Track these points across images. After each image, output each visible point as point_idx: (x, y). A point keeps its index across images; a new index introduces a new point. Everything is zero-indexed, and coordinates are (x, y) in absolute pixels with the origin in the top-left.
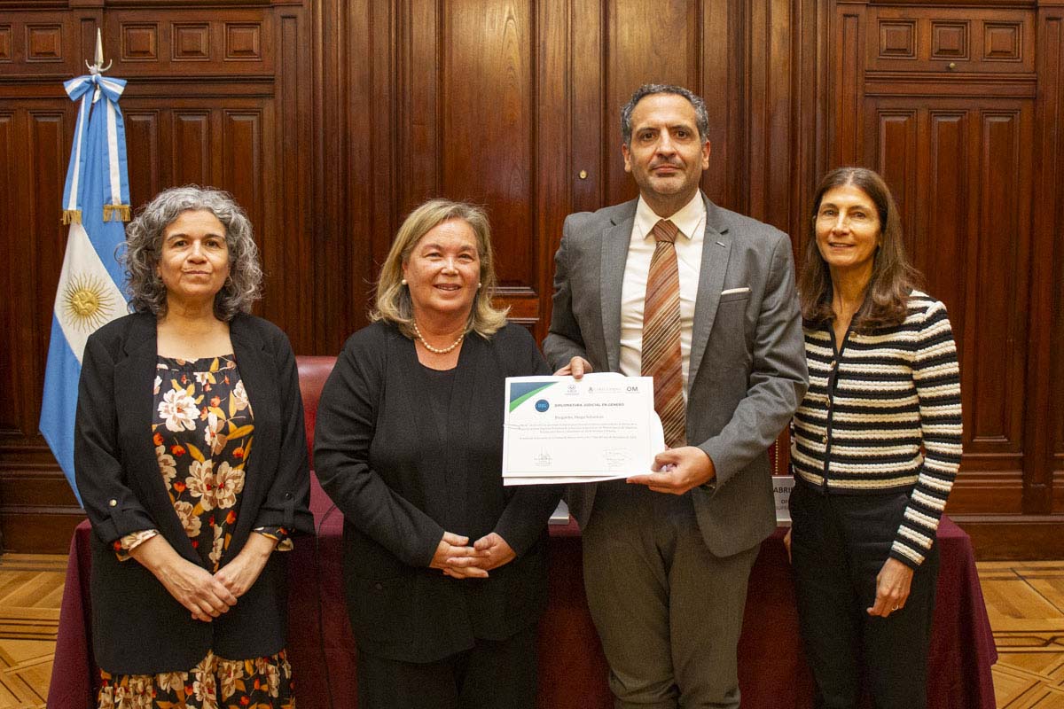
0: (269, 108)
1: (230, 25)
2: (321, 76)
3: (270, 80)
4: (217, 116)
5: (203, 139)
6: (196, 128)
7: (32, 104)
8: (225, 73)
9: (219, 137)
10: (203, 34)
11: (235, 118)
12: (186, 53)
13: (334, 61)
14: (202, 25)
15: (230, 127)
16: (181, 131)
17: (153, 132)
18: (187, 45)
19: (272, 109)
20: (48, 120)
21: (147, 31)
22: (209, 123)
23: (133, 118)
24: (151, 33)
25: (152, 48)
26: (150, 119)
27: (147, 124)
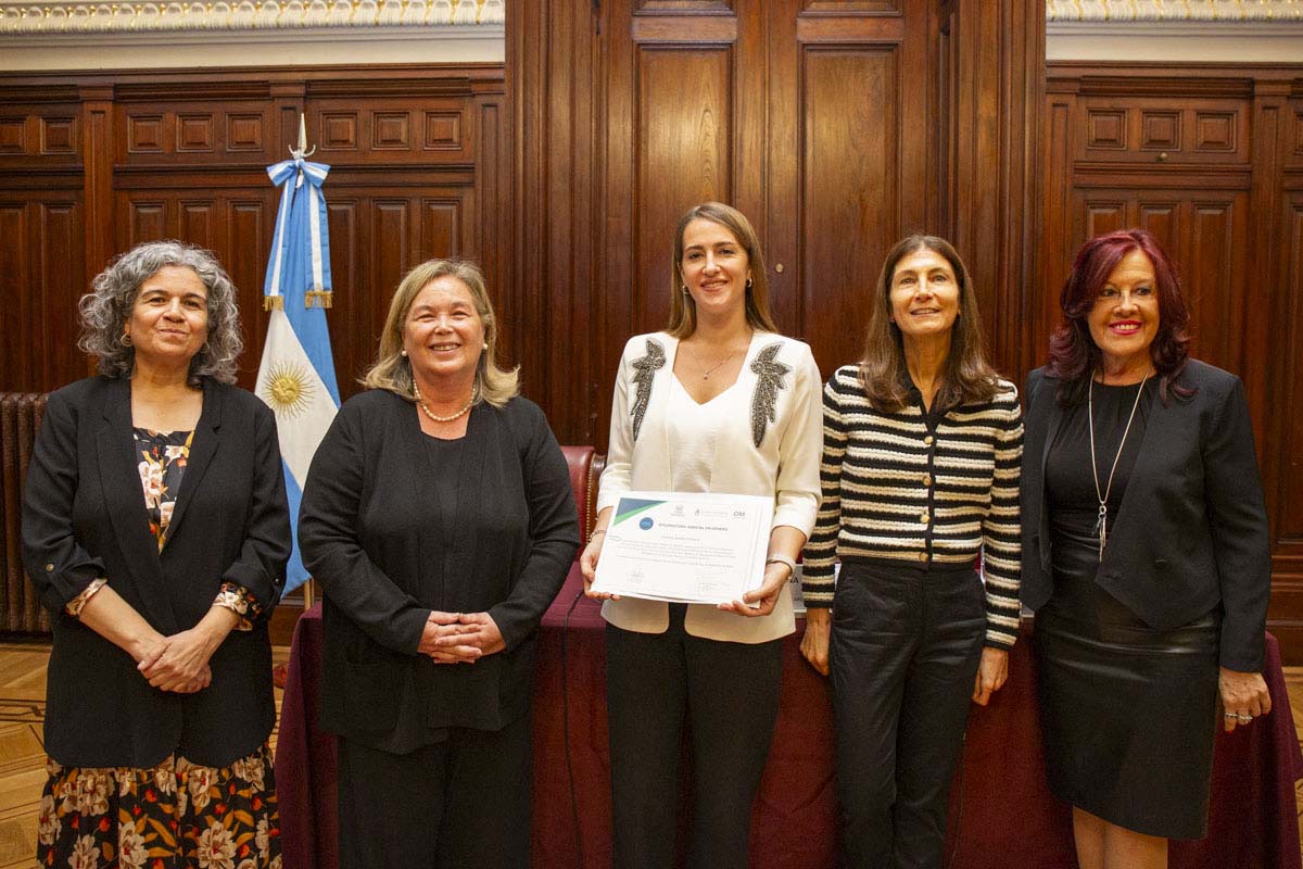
0: (468, 198)
1: (430, 114)
2: (521, 165)
3: (470, 169)
4: (416, 205)
5: (402, 228)
6: (395, 216)
7: (229, 193)
8: (426, 161)
9: (418, 227)
10: (403, 124)
11: (434, 207)
12: (385, 142)
13: (536, 149)
14: (403, 114)
15: (428, 215)
16: (379, 220)
17: (351, 220)
18: (387, 133)
19: (472, 198)
20: (247, 209)
21: (346, 120)
22: (408, 212)
23: (333, 208)
24: (351, 121)
25: (351, 139)
26: (350, 208)
27: (346, 213)
